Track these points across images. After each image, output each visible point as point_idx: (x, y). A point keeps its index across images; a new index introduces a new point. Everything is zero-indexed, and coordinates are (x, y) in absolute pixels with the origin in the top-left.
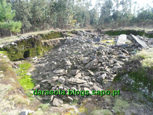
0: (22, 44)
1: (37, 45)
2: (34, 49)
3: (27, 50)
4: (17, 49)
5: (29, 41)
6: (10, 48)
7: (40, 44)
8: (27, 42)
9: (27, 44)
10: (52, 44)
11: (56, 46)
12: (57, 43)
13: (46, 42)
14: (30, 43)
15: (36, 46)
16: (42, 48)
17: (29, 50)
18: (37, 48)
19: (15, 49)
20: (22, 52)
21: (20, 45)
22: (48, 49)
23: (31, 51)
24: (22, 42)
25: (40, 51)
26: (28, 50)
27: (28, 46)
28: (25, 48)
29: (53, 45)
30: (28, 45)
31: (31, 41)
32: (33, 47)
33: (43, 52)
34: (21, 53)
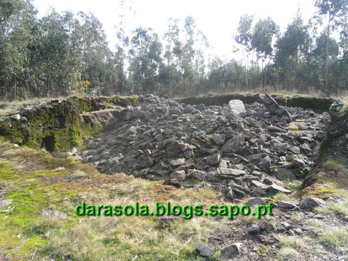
0: (38, 119)
1: (72, 122)
2: (65, 131)
3: (48, 133)
4: (27, 132)
5: (54, 112)
6: (12, 128)
7: (78, 119)
8: (50, 114)
9: (49, 119)
10: (100, 121)
11: (107, 125)
12: (109, 119)
13: (87, 117)
14: (56, 117)
15: (68, 125)
16: (80, 130)
17: (53, 135)
18: (71, 130)
19: (22, 132)
20: (38, 139)
21: (34, 120)
22: (93, 133)
23: (57, 137)
24: (39, 115)
25: (77, 136)
26: (50, 133)
27: (51, 123)
28: (44, 129)
29: (102, 123)
30: (52, 121)
31: (58, 113)
32: (62, 126)
33: (83, 138)
34: (35, 142)
